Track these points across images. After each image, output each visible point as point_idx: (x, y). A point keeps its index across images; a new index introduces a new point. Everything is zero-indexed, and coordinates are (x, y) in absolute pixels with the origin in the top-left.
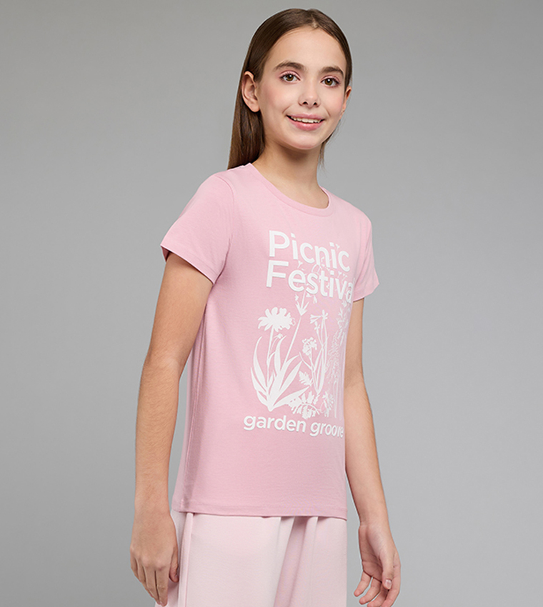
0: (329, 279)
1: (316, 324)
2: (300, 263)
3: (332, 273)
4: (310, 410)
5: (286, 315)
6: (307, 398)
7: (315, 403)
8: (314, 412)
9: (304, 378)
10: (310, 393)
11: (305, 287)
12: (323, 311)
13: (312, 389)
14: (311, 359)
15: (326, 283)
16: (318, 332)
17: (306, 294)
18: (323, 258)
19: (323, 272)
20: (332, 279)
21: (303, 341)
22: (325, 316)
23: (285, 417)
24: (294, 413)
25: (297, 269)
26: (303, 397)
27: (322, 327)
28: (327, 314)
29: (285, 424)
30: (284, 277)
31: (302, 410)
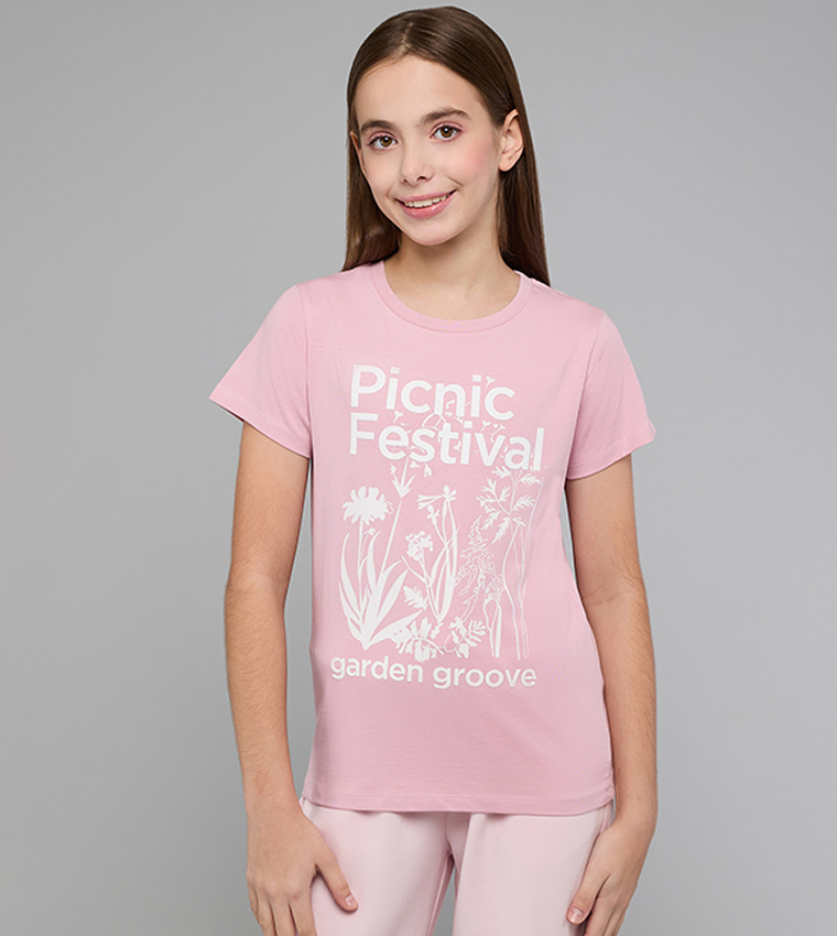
0: (461, 436)
1: (431, 509)
2: (398, 414)
3: (468, 425)
4: (427, 648)
5: (378, 499)
6: (419, 628)
7: (433, 637)
8: (434, 652)
9: (413, 596)
10: (425, 621)
11: (408, 452)
12: (446, 489)
13: (428, 614)
14: (423, 566)
15: (453, 442)
16: (435, 522)
17: (410, 463)
18: (453, 402)
19: (447, 426)
20: (467, 436)
21: (407, 538)
22: (449, 495)
23: (386, 658)
24: (400, 652)
25: (391, 424)
26: (413, 626)
27: (444, 514)
28: (454, 492)
29: (388, 670)
30: (373, 438)
31: (414, 648)
